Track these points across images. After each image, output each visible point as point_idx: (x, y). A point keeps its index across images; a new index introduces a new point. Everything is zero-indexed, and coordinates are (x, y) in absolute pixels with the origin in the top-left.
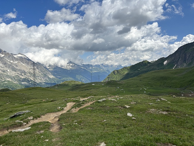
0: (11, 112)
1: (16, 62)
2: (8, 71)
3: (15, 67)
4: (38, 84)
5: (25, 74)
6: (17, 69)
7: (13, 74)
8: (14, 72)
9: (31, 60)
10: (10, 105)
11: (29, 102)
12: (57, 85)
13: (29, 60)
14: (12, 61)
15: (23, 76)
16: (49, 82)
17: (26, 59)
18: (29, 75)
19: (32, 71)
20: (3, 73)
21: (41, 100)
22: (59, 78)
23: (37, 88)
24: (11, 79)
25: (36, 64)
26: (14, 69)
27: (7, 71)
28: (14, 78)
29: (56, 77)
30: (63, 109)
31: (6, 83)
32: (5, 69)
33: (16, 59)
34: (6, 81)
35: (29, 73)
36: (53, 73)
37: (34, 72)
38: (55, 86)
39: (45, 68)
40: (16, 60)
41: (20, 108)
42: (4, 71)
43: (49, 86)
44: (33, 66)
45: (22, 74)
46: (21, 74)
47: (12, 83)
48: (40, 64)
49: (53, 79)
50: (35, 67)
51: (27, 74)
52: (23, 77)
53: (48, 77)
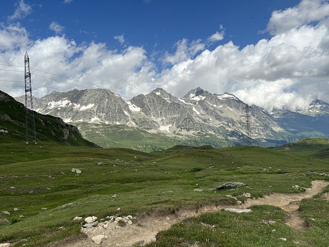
0: (216, 180)
1: (221, 107)
2: (211, 119)
3: (219, 113)
4: (254, 141)
5: (233, 125)
6: (222, 117)
7: (217, 124)
8: (218, 122)
9: (242, 102)
10: (214, 170)
11: (241, 169)
12: (289, 145)
13: (239, 101)
14: (215, 106)
15: (230, 127)
16: (273, 139)
17: (235, 100)
18: (239, 125)
19: (244, 120)
20: (203, 123)
21: (260, 168)
22: (292, 131)
23: (253, 147)
24: (214, 132)
25: (250, 107)
26: (218, 118)
27: (209, 119)
28: (218, 131)
29: (287, 130)
30: (305, 190)
31: (208, 138)
32: (207, 117)
33: (222, 102)
34: (208, 135)
35: (240, 123)
36: (281, 122)
37: (247, 121)
38: (285, 146)
39: (266, 113)
40: (220, 104)
41: (228, 177)
42: (205, 121)
43: (274, 145)
44: (246, 112)
45: (230, 124)
46: (228, 125)
47: (216, 137)
48: (258, 107)
49: (280, 133)
50: (250, 114)
51: (236, 125)
52: (230, 129)
53: (272, 130)
